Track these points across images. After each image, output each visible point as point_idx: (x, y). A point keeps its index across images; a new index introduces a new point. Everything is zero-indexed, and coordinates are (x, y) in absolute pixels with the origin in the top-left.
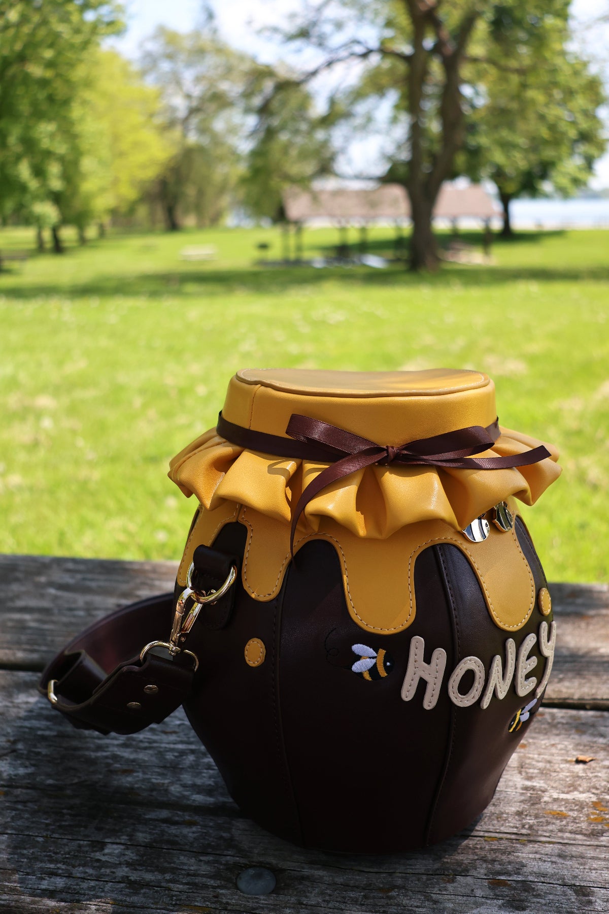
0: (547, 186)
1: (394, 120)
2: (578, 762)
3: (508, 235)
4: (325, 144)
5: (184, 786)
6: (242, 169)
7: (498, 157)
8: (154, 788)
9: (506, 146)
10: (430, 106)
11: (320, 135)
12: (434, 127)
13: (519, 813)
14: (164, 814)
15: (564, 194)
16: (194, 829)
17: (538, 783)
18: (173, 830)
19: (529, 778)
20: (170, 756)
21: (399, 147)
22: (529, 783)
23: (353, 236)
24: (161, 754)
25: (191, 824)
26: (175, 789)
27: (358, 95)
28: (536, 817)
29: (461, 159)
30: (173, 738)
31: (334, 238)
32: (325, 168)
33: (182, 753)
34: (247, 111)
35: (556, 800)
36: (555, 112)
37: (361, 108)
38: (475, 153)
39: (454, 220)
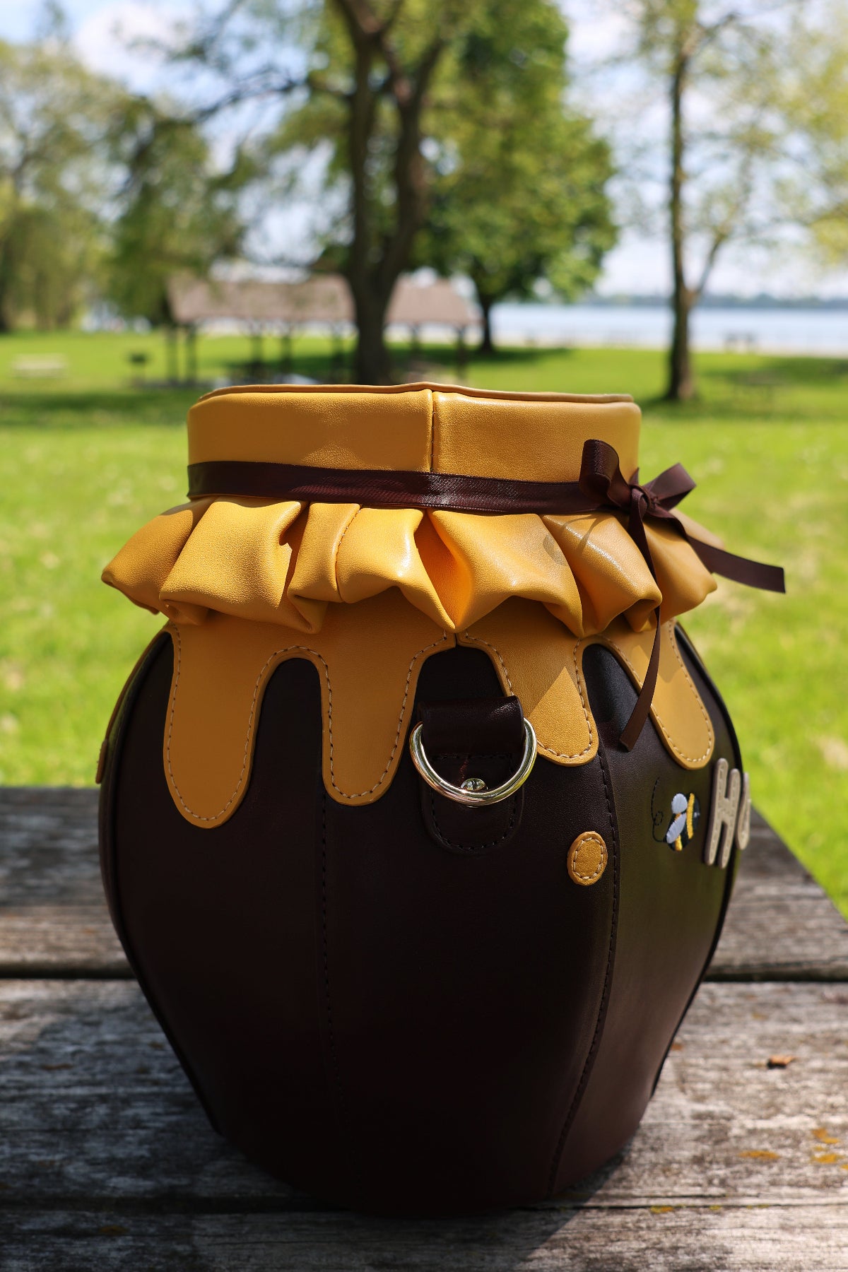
0: (541, 287)
1: (329, 184)
2: (772, 1065)
3: (488, 353)
4: (229, 214)
5: (93, 1163)
6: (104, 246)
7: (474, 243)
8: (35, 1171)
9: (486, 229)
10: (378, 168)
11: (222, 200)
12: (387, 196)
13: (698, 1160)
14: (59, 1218)
15: (565, 297)
16: (120, 1242)
17: (716, 1106)
18: (79, 1248)
19: (701, 1099)
20: (60, 1110)
21: (335, 223)
22: (701, 1108)
23: (271, 350)
24: (42, 1107)
25: (112, 1234)
26: (76, 1170)
27: (276, 146)
28: (728, 1163)
29: (423, 242)
30: (63, 1077)
31: (243, 351)
32: (230, 248)
33: (84, 1103)
34: (115, 158)
35: (753, 1132)
36: (551, 186)
37: (282, 165)
38: (444, 235)
39: (415, 327)
